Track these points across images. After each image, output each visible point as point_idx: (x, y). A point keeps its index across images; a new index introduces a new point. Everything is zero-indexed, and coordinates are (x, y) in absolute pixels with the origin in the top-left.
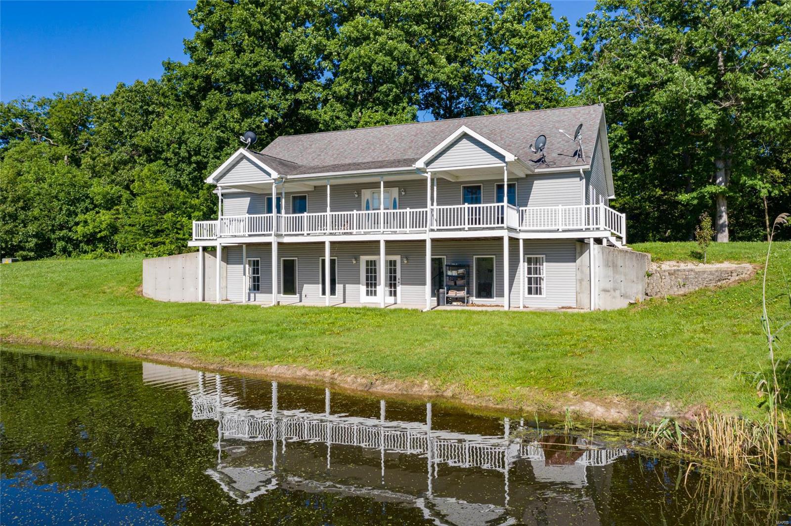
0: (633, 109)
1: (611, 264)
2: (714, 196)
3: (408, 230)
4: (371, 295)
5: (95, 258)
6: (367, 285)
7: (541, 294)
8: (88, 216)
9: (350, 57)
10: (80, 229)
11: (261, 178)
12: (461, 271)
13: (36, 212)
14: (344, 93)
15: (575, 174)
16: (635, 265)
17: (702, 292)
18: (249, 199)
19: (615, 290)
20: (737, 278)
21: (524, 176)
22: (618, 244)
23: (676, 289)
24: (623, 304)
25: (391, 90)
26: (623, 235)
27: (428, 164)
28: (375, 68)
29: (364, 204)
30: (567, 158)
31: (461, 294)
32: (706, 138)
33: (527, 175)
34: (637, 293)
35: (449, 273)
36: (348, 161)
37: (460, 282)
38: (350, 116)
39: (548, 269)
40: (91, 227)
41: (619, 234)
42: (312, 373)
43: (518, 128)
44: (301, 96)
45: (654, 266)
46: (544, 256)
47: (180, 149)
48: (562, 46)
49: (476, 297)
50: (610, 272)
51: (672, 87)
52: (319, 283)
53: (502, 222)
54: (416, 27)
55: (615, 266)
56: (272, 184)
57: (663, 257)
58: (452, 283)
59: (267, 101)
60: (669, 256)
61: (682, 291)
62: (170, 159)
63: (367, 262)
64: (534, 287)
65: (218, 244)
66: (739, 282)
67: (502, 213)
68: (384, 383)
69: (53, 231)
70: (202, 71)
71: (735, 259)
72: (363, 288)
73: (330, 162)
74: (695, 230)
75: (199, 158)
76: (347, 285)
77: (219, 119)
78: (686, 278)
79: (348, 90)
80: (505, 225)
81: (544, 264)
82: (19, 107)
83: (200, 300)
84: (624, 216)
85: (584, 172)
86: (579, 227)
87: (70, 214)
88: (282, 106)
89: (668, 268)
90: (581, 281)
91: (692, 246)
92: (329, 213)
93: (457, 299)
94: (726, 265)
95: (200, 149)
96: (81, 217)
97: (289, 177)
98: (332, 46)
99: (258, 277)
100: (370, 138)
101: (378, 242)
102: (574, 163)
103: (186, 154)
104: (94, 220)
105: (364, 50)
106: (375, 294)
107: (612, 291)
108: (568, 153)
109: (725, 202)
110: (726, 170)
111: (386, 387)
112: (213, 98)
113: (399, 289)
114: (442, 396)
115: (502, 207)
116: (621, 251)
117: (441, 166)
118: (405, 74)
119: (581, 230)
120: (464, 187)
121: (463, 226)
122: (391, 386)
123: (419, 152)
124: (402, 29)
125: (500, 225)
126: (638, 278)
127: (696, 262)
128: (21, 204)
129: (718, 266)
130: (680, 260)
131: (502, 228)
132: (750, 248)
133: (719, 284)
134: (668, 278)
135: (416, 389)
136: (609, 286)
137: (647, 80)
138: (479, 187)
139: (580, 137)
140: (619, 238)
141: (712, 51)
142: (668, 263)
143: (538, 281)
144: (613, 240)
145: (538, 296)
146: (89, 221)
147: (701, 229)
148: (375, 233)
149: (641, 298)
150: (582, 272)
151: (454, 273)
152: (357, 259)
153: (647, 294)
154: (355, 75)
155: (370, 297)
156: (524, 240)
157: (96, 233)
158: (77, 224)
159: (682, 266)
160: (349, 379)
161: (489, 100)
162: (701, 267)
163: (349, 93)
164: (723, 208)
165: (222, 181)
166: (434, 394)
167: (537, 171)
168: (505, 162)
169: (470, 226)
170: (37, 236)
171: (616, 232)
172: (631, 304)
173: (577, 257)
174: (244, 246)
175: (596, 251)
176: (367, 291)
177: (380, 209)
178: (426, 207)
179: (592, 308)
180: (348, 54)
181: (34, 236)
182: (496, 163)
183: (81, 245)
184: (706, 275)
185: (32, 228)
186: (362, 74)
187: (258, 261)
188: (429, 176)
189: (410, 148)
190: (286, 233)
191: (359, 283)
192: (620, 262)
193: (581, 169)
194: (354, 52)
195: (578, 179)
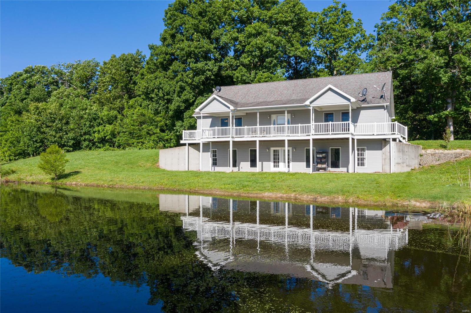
0: (403, 71)
1: (401, 151)
2: (447, 117)
3: (299, 134)
4: (276, 167)
5: (105, 151)
6: (274, 162)
7: (364, 166)
8: (100, 128)
9: (251, 43)
10: (96, 135)
11: (224, 109)
12: (324, 155)
13: (72, 126)
14: (248, 62)
15: (382, 107)
16: (414, 151)
17: (447, 163)
18: (211, 119)
19: (403, 163)
20: (464, 157)
21: (356, 108)
22: (404, 141)
23: (435, 162)
24: (409, 169)
25: (272, 61)
26: (406, 137)
27: (311, 103)
28: (264, 50)
29: (272, 122)
30: (377, 99)
31: (324, 166)
32: (442, 87)
33: (357, 108)
34: (415, 164)
35: (318, 156)
36: (261, 100)
37: (323, 160)
38: (250, 74)
39: (368, 154)
40: (102, 134)
41: (404, 136)
42: (285, 195)
43: (349, 84)
44: (223, 64)
45: (423, 152)
46: (366, 147)
47: (159, 92)
48: (358, 35)
49: (331, 168)
50: (401, 154)
51: (426, 61)
52: (248, 162)
53: (349, 131)
54: (285, 27)
55: (403, 152)
56: (230, 112)
57: (427, 147)
58: (319, 161)
59: (207, 67)
60: (430, 147)
61: (438, 163)
62: (154, 98)
63: (274, 151)
64: (361, 162)
65: (201, 142)
66: (465, 158)
67: (349, 126)
68: (321, 197)
69: (81, 136)
70: (170, 50)
71: (463, 148)
72: (272, 164)
73: (251, 100)
74: (443, 134)
75: (169, 97)
76: (264, 162)
77: (180, 76)
78: (440, 157)
79: (249, 61)
80: (350, 132)
81: (366, 151)
82: (57, 69)
83: (187, 170)
84: (406, 127)
85: (387, 106)
86: (384, 133)
87: (91, 126)
88: (214, 70)
89: (430, 152)
90: (385, 159)
91: (440, 142)
92: (258, 126)
93: (321, 169)
94: (458, 151)
95: (169, 92)
96: (96, 129)
97: (238, 109)
98: (241, 37)
99: (216, 159)
100: (270, 88)
101: (284, 140)
102: (381, 102)
103: (162, 95)
104: (104, 130)
105: (259, 41)
106: (278, 167)
107: (402, 164)
108: (377, 97)
109: (452, 120)
110: (452, 104)
111: (323, 199)
112: (176, 65)
113: (291, 164)
114: (348, 202)
115: (349, 123)
116: (406, 144)
117: (317, 104)
118: (279, 52)
119: (385, 135)
120: (325, 114)
121: (329, 133)
122: (325, 198)
123: (299, 96)
124: (278, 28)
125: (347, 132)
126: (415, 157)
127: (443, 149)
128: (64, 121)
129: (454, 151)
130: (435, 149)
131: (349, 134)
132: (469, 143)
133: (456, 159)
134: (431, 157)
135: (336, 199)
136: (400, 161)
137: (411, 57)
138: (333, 113)
139: (384, 89)
140: (404, 138)
141: (447, 43)
142: (430, 150)
143: (363, 159)
144: (401, 139)
145: (363, 167)
146: (101, 131)
147: (446, 134)
148: (282, 136)
149: (417, 166)
150: (386, 155)
151: (321, 156)
152: (269, 149)
153: (420, 165)
154: (254, 54)
155: (275, 168)
156: (357, 139)
157: (105, 137)
158: (94, 132)
159: (437, 151)
160: (305, 197)
161: (319, 64)
162: (446, 151)
163: (250, 62)
164: (451, 123)
165: (203, 110)
166: (344, 201)
167: (363, 106)
168: (350, 102)
169: (332, 133)
170: (73, 139)
171: (403, 136)
172: (412, 169)
173: (383, 147)
174: (211, 143)
175: (393, 145)
176: (274, 165)
177: (285, 124)
178: (310, 123)
179: (391, 172)
180: (250, 42)
181: (72, 139)
182: (346, 102)
183: (96, 144)
184: (449, 156)
185: (71, 135)
186: (257, 53)
187: (216, 151)
188: (311, 108)
189: (294, 93)
190: (236, 136)
191: (270, 161)
192: (406, 149)
193: (385, 104)
194: (254, 41)
195: (383, 110)
